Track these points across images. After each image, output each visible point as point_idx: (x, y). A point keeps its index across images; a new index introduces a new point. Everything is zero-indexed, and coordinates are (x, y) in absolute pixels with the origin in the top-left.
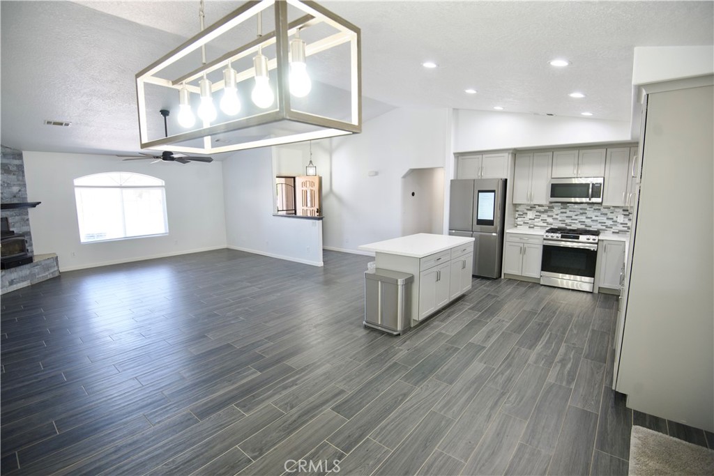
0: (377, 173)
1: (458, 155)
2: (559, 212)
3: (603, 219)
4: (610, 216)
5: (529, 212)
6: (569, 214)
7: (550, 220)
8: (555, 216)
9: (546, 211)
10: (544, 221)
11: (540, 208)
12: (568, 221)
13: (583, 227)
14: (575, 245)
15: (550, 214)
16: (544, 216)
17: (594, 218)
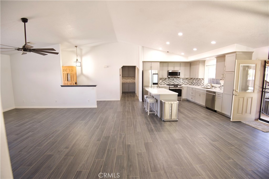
0: (108, 67)
1: (144, 62)
2: (168, 80)
3: (178, 81)
4: (179, 80)
5: (160, 80)
6: (170, 80)
7: (166, 82)
8: (167, 81)
9: (164, 80)
10: (164, 83)
11: (163, 79)
12: (170, 82)
13: (173, 84)
14: (177, 88)
15: (165, 80)
16: (164, 81)
17: (176, 81)
